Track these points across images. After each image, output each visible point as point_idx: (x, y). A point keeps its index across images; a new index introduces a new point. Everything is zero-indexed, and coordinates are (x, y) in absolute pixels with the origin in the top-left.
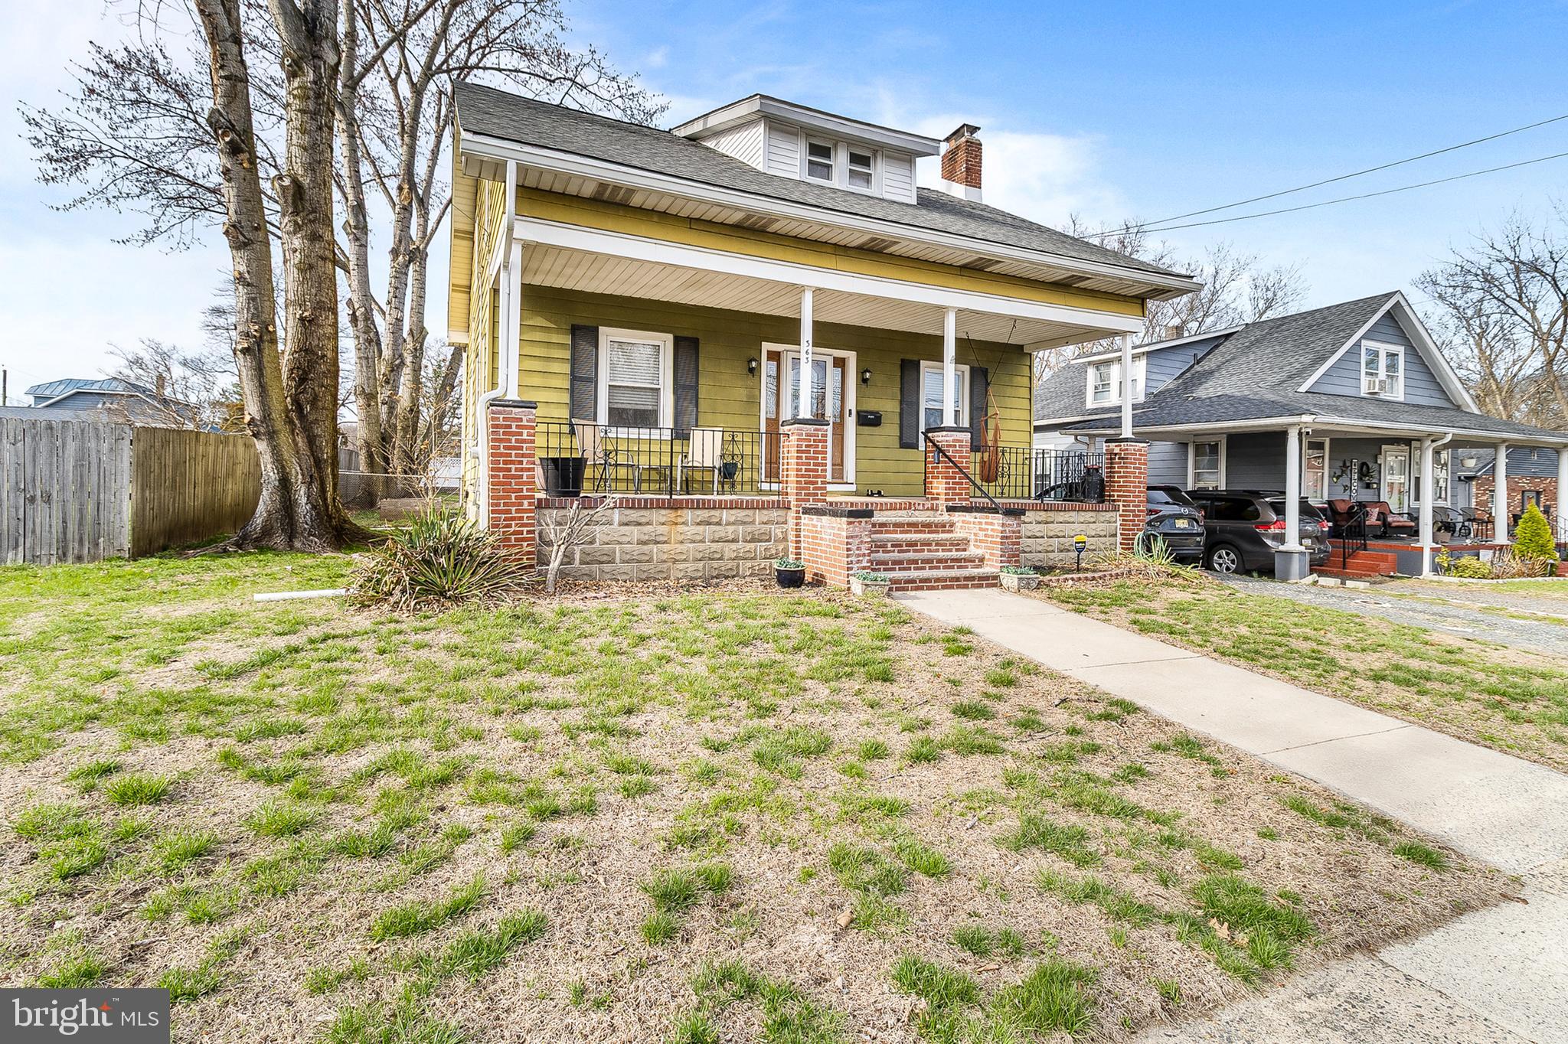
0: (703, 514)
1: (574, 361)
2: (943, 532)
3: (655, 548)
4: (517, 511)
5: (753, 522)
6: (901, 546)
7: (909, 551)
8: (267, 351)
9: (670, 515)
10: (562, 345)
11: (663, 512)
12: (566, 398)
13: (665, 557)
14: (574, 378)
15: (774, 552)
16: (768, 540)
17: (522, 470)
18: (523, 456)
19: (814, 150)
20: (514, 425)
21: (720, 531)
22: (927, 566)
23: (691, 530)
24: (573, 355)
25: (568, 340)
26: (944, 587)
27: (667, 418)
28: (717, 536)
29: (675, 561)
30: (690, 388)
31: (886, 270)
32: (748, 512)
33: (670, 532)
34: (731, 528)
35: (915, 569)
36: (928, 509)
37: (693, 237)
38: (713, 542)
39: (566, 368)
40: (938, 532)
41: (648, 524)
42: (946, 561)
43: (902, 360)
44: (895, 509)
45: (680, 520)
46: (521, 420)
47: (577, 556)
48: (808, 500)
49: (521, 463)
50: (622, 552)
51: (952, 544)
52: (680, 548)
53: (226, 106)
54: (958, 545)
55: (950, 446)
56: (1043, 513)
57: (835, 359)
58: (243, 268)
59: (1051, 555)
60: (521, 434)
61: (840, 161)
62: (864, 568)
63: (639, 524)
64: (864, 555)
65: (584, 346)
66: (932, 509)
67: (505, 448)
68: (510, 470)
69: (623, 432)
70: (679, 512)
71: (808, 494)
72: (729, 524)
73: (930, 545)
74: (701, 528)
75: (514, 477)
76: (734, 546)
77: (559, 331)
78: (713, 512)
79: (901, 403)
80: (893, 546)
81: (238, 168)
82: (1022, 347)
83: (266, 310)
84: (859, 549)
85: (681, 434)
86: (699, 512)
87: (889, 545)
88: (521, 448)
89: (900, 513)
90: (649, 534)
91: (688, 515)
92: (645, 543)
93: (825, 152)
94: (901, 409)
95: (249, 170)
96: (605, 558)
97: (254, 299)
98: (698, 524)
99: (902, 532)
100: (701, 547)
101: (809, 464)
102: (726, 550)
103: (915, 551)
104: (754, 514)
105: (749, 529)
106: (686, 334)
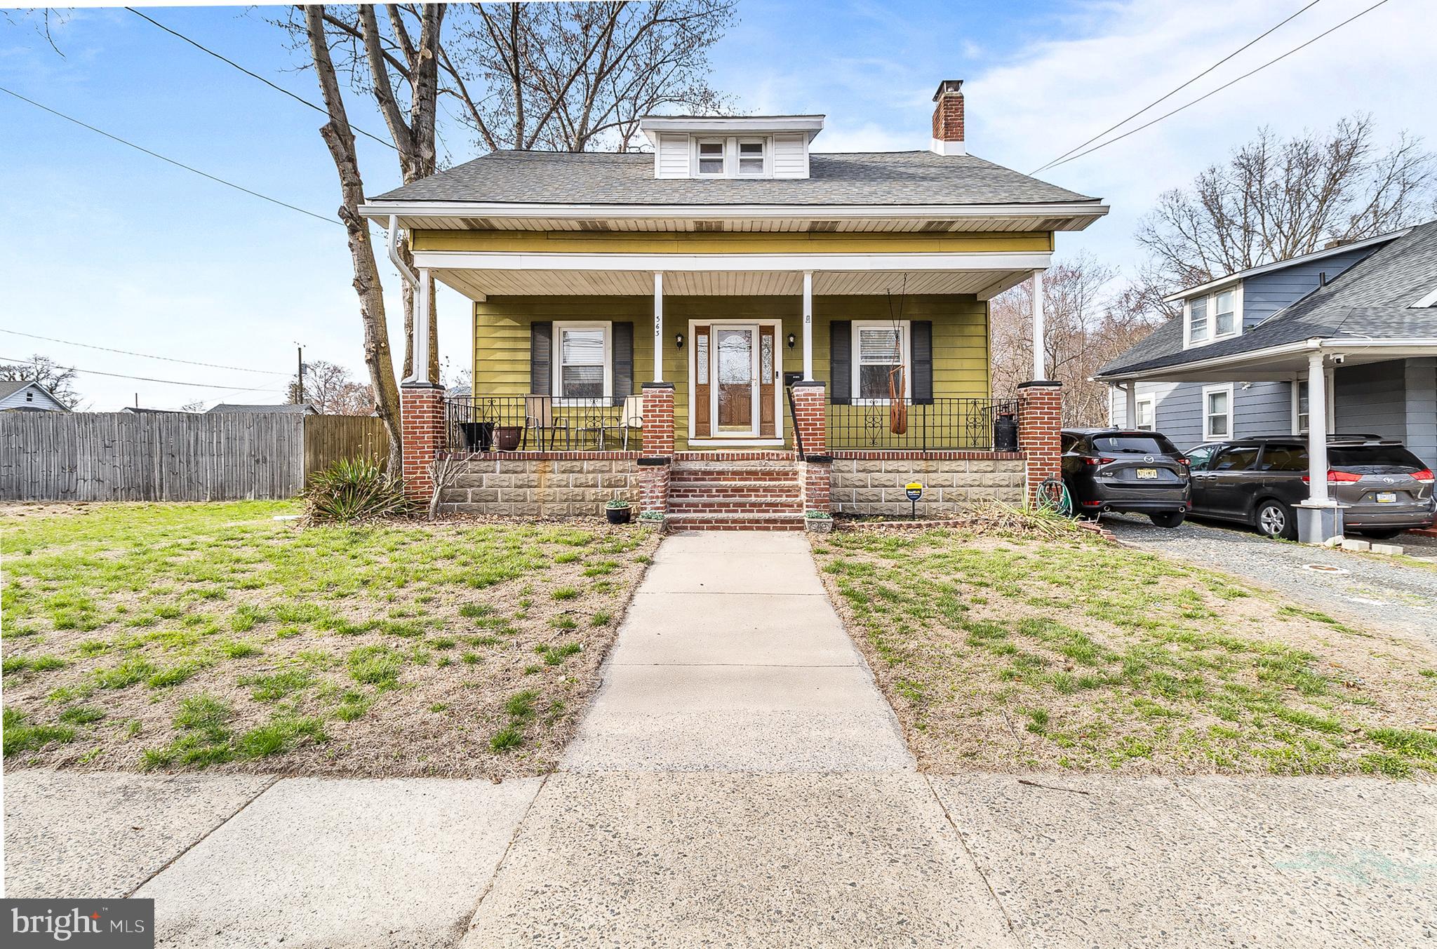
0: (568, 464)
1: (533, 350)
2: (785, 479)
3: (528, 491)
4: (421, 463)
5: (610, 471)
6: (727, 491)
7: (735, 496)
8: (381, 361)
9: (540, 465)
10: (524, 339)
11: (534, 463)
12: (528, 378)
13: (536, 498)
14: (534, 362)
15: (629, 495)
16: (625, 486)
17: (423, 433)
18: (424, 422)
19: (706, 149)
20: (418, 401)
21: (582, 478)
22: (739, 509)
23: (556, 477)
24: (533, 345)
25: (528, 334)
26: (742, 528)
27: (608, 390)
28: (578, 482)
29: (544, 502)
30: (625, 363)
31: (726, 247)
32: (604, 463)
33: (540, 479)
34: (590, 476)
35: (726, 511)
36: (783, 459)
37: (550, 245)
38: (576, 486)
39: (528, 356)
40: (780, 480)
41: (522, 472)
42: (760, 505)
43: (832, 322)
44: (748, 459)
45: (548, 469)
46: (422, 397)
47: (470, 496)
48: (655, 452)
49: (423, 427)
50: (503, 493)
51: (781, 491)
52: (548, 491)
53: (348, 203)
54: (789, 491)
55: (802, 400)
56: (922, 462)
57: (761, 327)
58: (365, 307)
59: (934, 505)
60: (423, 407)
61: (731, 153)
62: (658, 508)
63: (516, 472)
64: (657, 497)
65: (541, 338)
66: (787, 459)
67: (412, 417)
68: (415, 433)
69: (573, 403)
70: (547, 463)
71: (655, 447)
72: (588, 472)
73: (757, 491)
74: (565, 476)
75: (418, 438)
76: (593, 490)
77: (522, 328)
78: (575, 463)
79: (832, 361)
80: (717, 491)
81: (357, 242)
82: (975, 295)
83: (380, 333)
84: (651, 492)
85: (618, 402)
86: (563, 463)
87: (714, 490)
88: (423, 417)
89: (753, 462)
90: (523, 480)
91: (555, 465)
92: (520, 487)
93: (717, 149)
94: (832, 368)
95: (364, 242)
96: (490, 498)
97: (371, 327)
98: (563, 472)
99: (740, 480)
100: (565, 490)
101: (655, 421)
102: (587, 493)
103: (740, 496)
104: (611, 464)
105: (607, 476)
106: (622, 319)
